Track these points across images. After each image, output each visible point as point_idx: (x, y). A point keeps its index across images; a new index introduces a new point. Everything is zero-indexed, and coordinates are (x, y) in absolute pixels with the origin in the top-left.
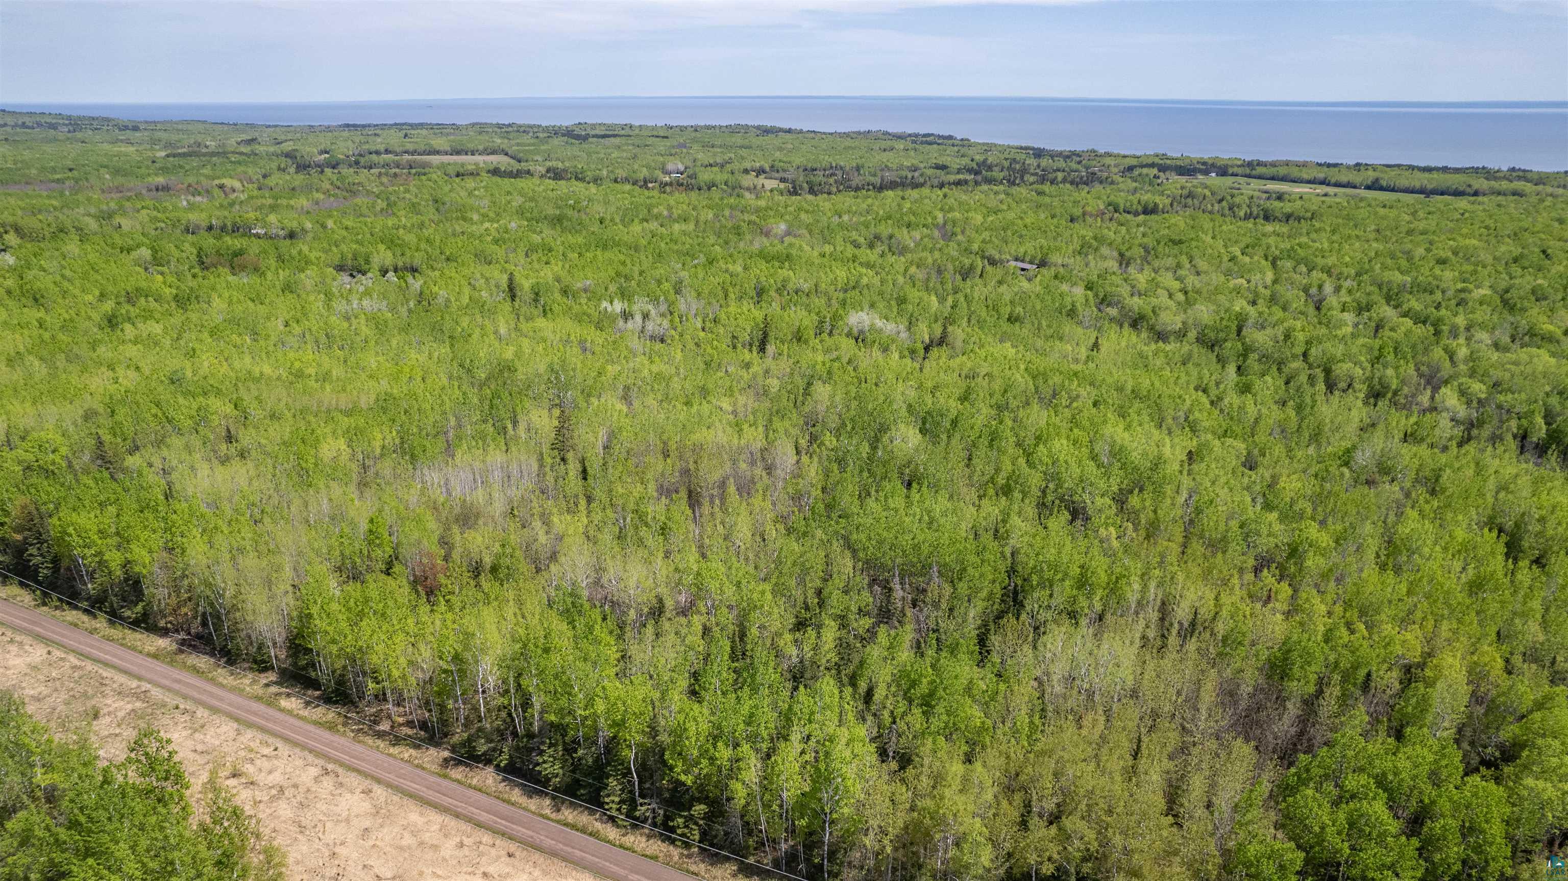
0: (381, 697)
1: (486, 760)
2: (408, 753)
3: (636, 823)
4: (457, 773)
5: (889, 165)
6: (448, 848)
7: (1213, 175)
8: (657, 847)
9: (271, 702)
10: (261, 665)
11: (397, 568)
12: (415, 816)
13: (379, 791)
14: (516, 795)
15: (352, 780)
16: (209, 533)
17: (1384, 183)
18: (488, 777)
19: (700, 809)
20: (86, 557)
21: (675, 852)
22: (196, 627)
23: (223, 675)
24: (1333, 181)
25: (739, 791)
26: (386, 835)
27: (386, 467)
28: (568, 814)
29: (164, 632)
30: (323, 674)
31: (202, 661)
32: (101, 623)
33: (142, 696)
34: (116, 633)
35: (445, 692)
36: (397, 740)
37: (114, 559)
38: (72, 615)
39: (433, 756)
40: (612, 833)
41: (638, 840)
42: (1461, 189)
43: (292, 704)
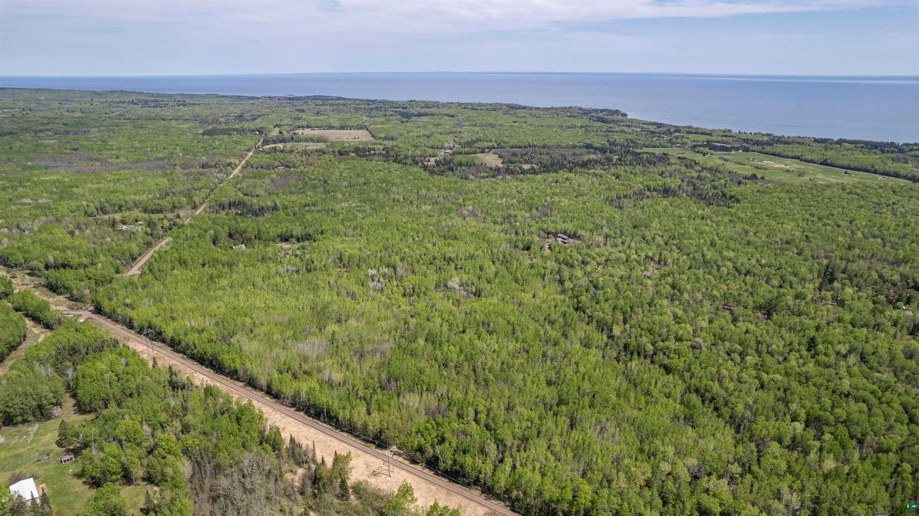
0: (284, 398)
1: (302, 410)
2: (288, 408)
3: (325, 423)
4: (297, 412)
5: (561, 144)
6: (293, 424)
7: (741, 151)
8: (328, 426)
9: (263, 397)
10: (261, 390)
11: (289, 371)
12: (288, 419)
13: (283, 415)
14: (306, 417)
15: (278, 412)
16: (251, 361)
17: (829, 162)
18: (302, 413)
19: (335, 420)
20: (226, 364)
21: (330, 427)
22: (248, 381)
23: (254, 391)
24: (803, 158)
25: (340, 417)
26: (283, 421)
27: (290, 342)
28: (315, 420)
29: (241, 382)
30: (273, 392)
31: (250, 388)
32: (228, 379)
33: (240, 394)
34: (232, 381)
35: (296, 397)
36: (287, 406)
37: (233, 365)
38: (222, 376)
39: (293, 409)
40: (321, 424)
41: (325, 425)
42: (868, 168)
43: (267, 398)
